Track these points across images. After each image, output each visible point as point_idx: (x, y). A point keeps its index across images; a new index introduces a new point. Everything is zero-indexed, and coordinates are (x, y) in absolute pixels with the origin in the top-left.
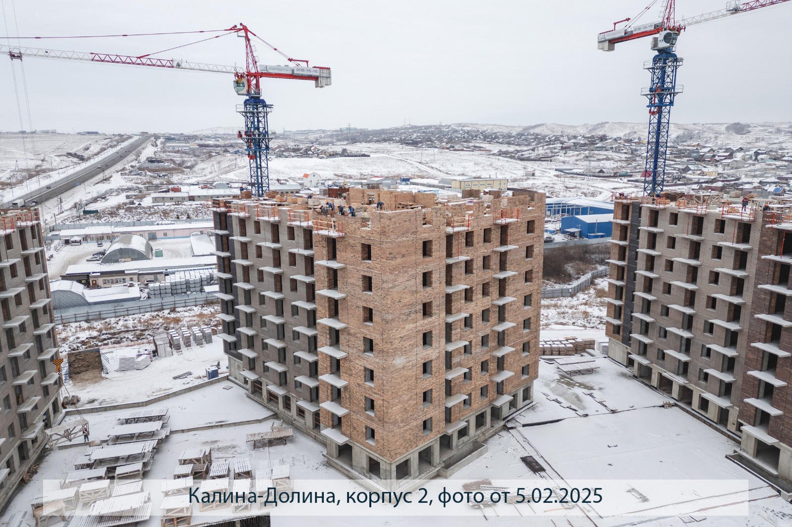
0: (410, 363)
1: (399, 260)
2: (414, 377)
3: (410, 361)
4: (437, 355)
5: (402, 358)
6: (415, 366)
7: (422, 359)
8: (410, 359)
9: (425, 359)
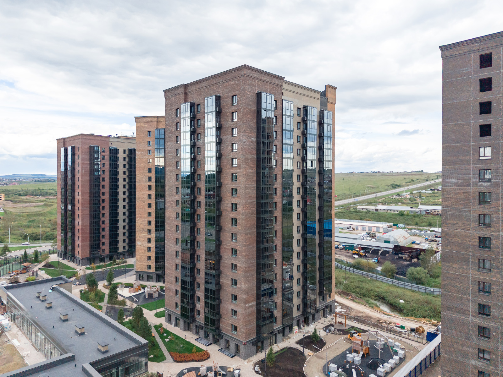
9: (148, 246)
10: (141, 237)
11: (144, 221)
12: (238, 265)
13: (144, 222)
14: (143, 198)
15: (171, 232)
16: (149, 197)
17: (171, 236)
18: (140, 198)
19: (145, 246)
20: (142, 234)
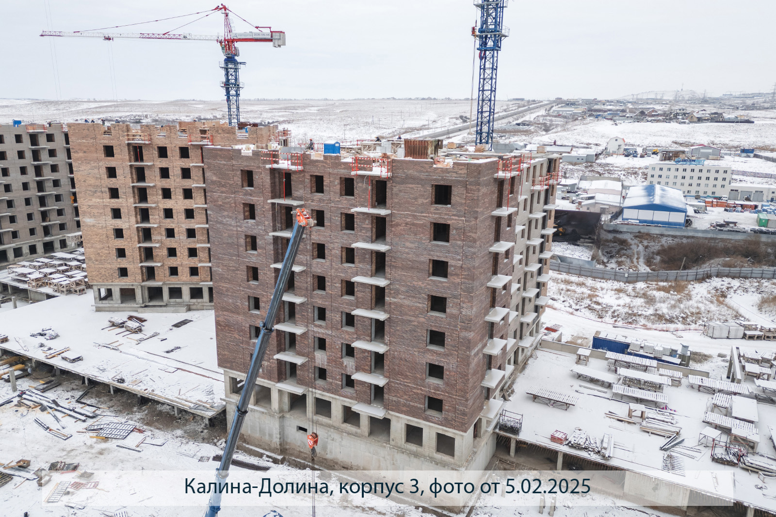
2: (105, 235)
4: (128, 227)
7: (112, 225)
8: (100, 222)
9: (116, 226)
10: (92, 205)
12: (451, 262)
13: (96, 171)
15: (224, 189)
17: (226, 198)
19: (106, 227)
20: (94, 200)
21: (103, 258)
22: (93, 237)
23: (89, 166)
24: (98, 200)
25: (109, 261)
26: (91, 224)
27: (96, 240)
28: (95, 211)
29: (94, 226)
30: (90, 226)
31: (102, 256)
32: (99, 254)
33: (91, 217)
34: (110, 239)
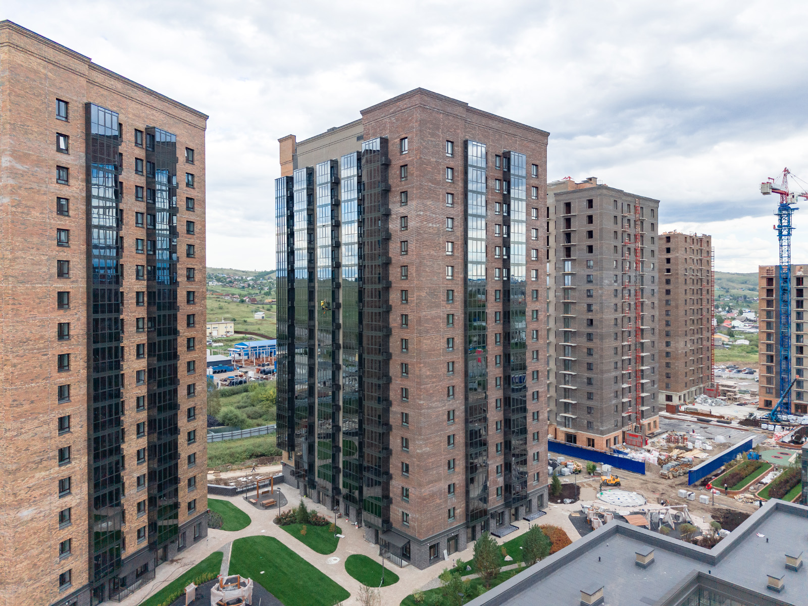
0: (42, 514)
1: (27, 406)
2: (47, 529)
3: (41, 512)
4: (78, 501)
5: (30, 509)
6: (48, 516)
7: (58, 507)
8: (42, 509)
9: (62, 508)
10: (33, 486)
11: (45, 423)
13: (45, 427)
14: (42, 337)
16: (63, 332)
18: (28, 339)
19: (50, 514)
20: (38, 475)
21: (41, 569)
22: (30, 539)
23: (36, 422)
24: (43, 473)
25: (48, 571)
26: (29, 518)
27: (33, 542)
28: (36, 493)
29: (32, 520)
30: (27, 522)
31: (39, 567)
32: (35, 565)
33: (30, 506)
34: (53, 532)
